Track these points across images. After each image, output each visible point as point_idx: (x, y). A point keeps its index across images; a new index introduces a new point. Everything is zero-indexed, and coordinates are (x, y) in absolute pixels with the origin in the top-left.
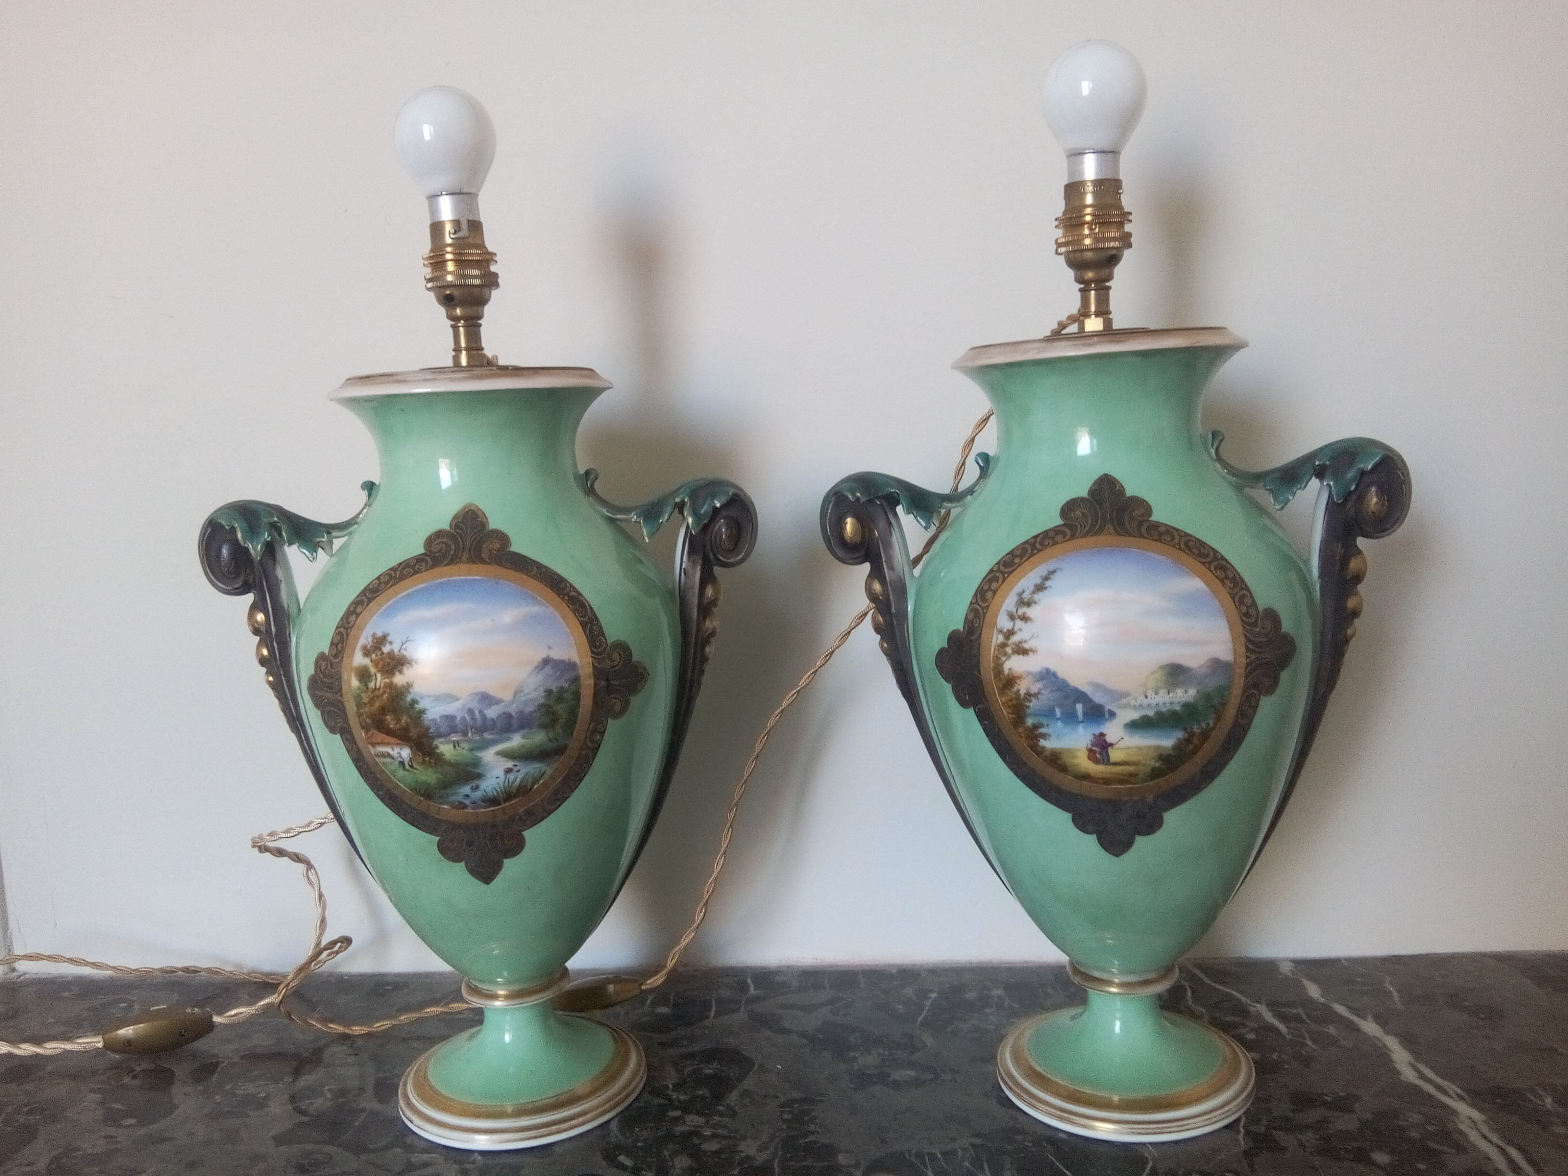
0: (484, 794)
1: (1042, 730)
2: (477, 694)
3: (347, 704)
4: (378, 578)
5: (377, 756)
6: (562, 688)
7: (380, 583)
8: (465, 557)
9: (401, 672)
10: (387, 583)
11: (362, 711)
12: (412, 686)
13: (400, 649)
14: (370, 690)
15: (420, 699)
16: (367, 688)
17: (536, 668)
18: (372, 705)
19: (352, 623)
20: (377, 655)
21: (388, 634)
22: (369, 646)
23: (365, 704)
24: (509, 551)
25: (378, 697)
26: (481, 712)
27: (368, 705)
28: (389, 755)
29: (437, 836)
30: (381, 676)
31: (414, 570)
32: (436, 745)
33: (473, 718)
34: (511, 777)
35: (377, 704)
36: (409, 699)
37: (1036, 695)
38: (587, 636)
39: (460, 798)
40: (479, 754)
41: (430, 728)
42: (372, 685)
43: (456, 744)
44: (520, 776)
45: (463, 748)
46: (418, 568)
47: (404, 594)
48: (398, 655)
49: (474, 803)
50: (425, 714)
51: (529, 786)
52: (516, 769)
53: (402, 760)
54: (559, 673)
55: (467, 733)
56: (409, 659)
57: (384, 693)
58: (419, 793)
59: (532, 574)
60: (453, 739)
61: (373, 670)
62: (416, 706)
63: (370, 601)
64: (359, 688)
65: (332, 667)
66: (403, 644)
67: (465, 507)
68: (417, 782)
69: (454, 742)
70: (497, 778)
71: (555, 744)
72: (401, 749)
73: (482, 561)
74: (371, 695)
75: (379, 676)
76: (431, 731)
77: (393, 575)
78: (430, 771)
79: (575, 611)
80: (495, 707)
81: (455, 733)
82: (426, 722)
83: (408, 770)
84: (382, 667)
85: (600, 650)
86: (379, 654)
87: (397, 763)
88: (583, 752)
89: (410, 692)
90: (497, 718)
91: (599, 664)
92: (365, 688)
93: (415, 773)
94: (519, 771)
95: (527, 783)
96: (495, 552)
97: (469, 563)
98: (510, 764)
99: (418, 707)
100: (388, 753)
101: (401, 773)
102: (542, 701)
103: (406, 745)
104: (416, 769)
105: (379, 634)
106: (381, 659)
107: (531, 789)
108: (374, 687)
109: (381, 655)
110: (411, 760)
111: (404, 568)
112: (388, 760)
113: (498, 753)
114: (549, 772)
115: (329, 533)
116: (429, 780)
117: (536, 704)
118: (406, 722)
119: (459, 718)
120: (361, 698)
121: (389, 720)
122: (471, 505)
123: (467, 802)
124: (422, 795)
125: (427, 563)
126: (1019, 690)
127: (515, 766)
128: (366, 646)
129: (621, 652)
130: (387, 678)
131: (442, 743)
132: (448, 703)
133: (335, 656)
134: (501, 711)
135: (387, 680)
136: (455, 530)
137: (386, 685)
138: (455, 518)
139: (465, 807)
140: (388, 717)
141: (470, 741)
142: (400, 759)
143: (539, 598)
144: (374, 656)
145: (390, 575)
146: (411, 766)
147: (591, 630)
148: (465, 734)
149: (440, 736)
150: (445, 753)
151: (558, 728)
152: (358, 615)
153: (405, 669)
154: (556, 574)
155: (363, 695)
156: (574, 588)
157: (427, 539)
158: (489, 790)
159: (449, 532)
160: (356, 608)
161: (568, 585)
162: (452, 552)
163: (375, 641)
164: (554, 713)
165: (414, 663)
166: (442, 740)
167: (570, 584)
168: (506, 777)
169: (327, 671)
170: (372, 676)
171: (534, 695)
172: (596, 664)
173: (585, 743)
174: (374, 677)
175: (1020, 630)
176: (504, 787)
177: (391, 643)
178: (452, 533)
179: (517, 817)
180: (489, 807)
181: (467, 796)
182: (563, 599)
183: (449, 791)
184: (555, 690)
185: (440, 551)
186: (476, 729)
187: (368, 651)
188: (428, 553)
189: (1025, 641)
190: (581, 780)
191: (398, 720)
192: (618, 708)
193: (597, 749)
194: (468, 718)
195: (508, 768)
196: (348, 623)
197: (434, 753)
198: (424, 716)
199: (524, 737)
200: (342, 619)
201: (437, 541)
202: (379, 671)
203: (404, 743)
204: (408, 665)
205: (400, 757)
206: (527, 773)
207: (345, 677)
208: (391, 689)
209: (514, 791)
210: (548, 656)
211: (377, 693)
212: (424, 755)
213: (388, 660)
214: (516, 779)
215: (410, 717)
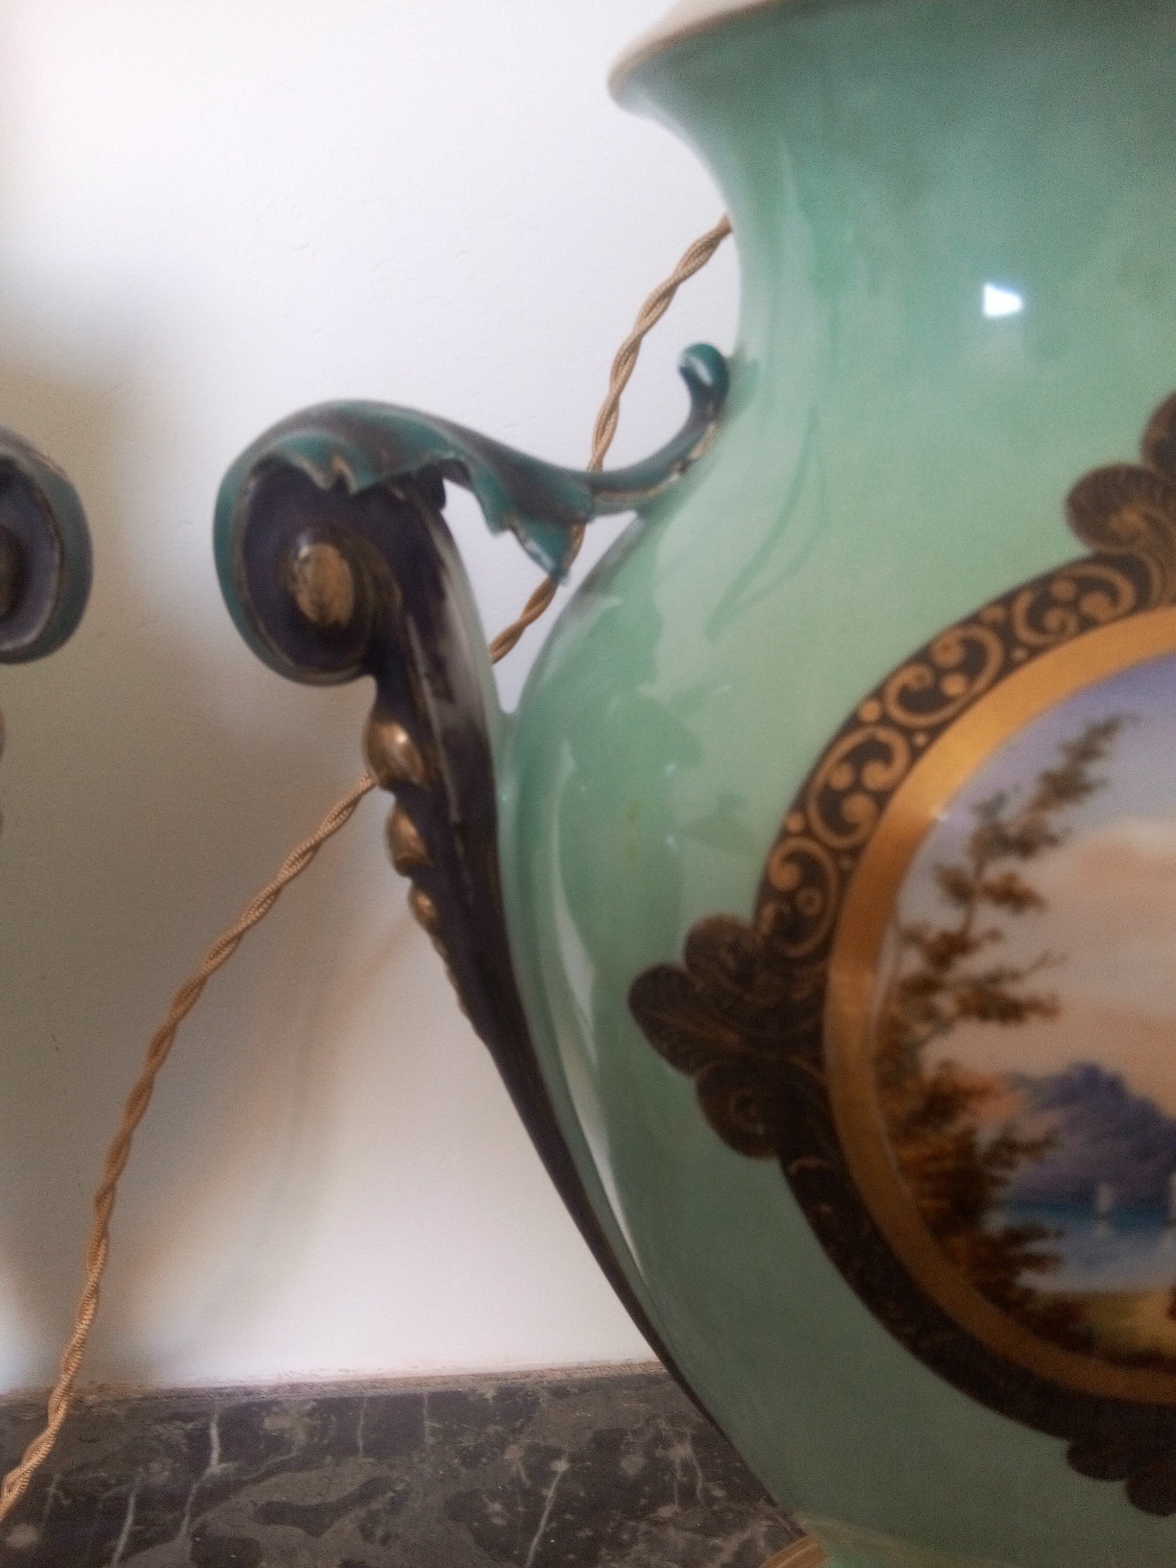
1: (1037, 1247)
37: (1034, 1148)
126: (970, 1132)
175: (995, 936)
189: (1015, 976)
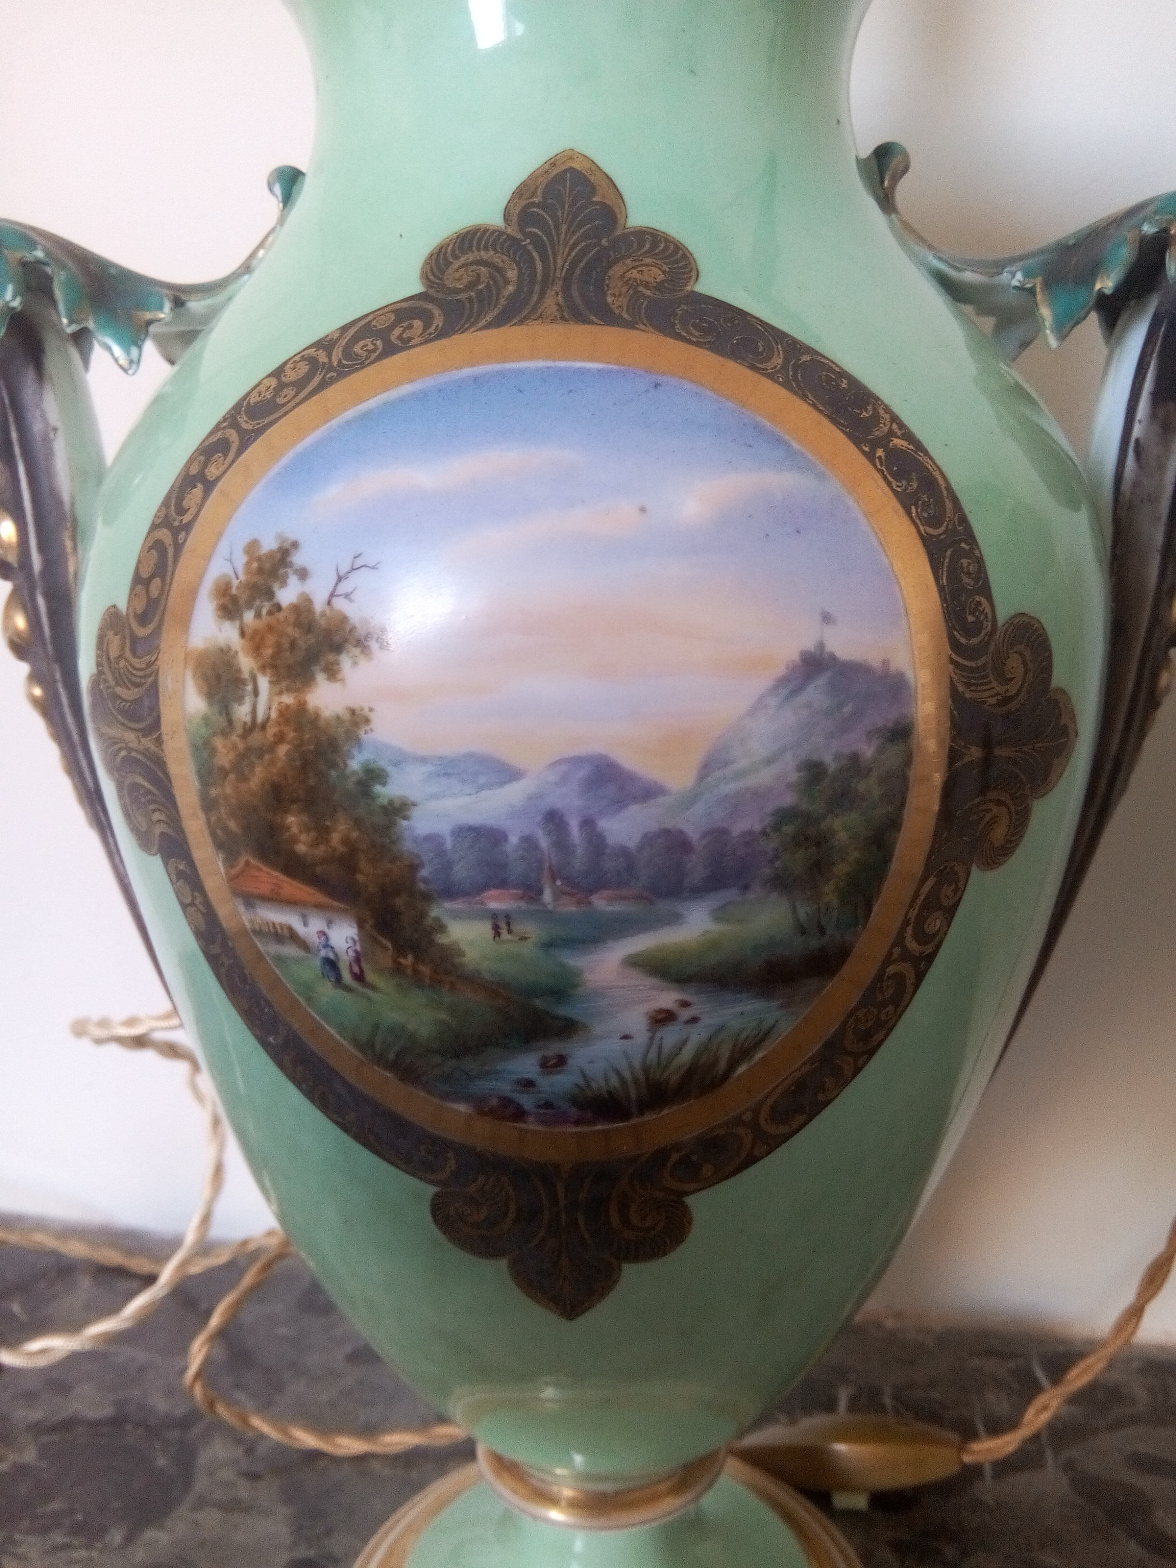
0: (581, 1081)
2: (577, 761)
3: (174, 769)
4: (278, 373)
5: (259, 933)
6: (855, 758)
7: (281, 386)
8: (551, 302)
9: (332, 673)
10: (300, 384)
11: (214, 792)
12: (367, 721)
13: (333, 595)
14: (240, 731)
15: (390, 769)
16: (230, 722)
17: (782, 682)
18: (243, 778)
19: (193, 511)
20: (258, 615)
21: (295, 545)
22: (235, 583)
23: (224, 773)
24: (693, 292)
25: (261, 752)
26: (588, 824)
27: (232, 776)
28: (293, 937)
29: (432, 1182)
30: (271, 682)
31: (387, 341)
32: (437, 919)
33: (562, 843)
34: (670, 1036)
35: (258, 776)
36: (355, 764)
38: (941, 589)
39: (505, 1088)
40: (574, 961)
41: (421, 865)
42: (242, 712)
43: (503, 925)
44: (697, 1036)
45: (523, 939)
46: (400, 338)
47: (350, 414)
48: (323, 614)
49: (548, 1105)
50: (406, 818)
51: (722, 1064)
52: (685, 1014)
53: (331, 956)
54: (847, 709)
55: (540, 892)
56: (361, 632)
57: (280, 738)
58: (380, 1060)
59: (769, 366)
60: (494, 905)
61: (246, 663)
62: (378, 789)
63: (247, 439)
64: (206, 719)
65: (134, 651)
66: (340, 579)
67: (553, 163)
68: (376, 1027)
69: (494, 916)
70: (626, 1037)
71: (814, 943)
72: (330, 923)
73: (608, 317)
74: (241, 746)
75: (264, 683)
76: (424, 873)
77: (322, 358)
78: (418, 999)
79: (907, 501)
80: (634, 810)
81: (497, 887)
82: (407, 845)
83: (348, 989)
84: (275, 656)
85: (975, 641)
86: (264, 612)
87: (317, 963)
88: (891, 969)
89: (358, 742)
90: (640, 849)
91: (968, 685)
92: (222, 721)
93: (369, 999)
94: (694, 1020)
95: (717, 1059)
96: (648, 293)
97: (563, 318)
98: (668, 999)
99: (386, 792)
100: (291, 929)
101: (327, 992)
102: (788, 800)
103: (344, 911)
104: (373, 987)
105: (269, 545)
106: (270, 628)
107: (726, 1076)
108: (248, 719)
109: (270, 613)
110: (358, 959)
111: (356, 339)
112: (290, 950)
113: (634, 962)
114: (786, 1027)
115: (178, 303)
116: (412, 1026)
117: (770, 808)
118: (346, 841)
119: (514, 839)
120: (213, 751)
121: (295, 829)
122: (570, 155)
123: (527, 1101)
124: (392, 1066)
125: (427, 318)
127: (685, 1004)
128: (228, 586)
129: (1028, 655)
130: (288, 690)
131: (456, 915)
132: (482, 788)
133: (143, 619)
134: (653, 826)
135: (288, 699)
136: (521, 230)
137: (285, 714)
138: (520, 192)
139: (519, 1114)
140: (291, 819)
141: (546, 916)
142: (323, 953)
143: (795, 445)
144: (249, 616)
145: (312, 361)
146: (359, 977)
147: (954, 573)
148: (532, 892)
149: (450, 892)
150: (464, 947)
151: (829, 893)
152: (209, 486)
153: (345, 662)
154: (843, 374)
155: (218, 743)
156: (902, 425)
157: (431, 255)
158: (596, 1071)
159: (502, 233)
160: (205, 465)
161: (882, 412)
162: (511, 288)
163: (255, 565)
164: (821, 841)
165: (374, 645)
166: (458, 905)
167: (888, 410)
168: (652, 1039)
169: (122, 663)
170: (243, 682)
171: (764, 777)
172: (961, 689)
173: (899, 940)
174: (249, 688)
176: (646, 1070)
177: (303, 574)
178: (510, 237)
179: (675, 1157)
180: (592, 1123)
181: (528, 1084)
182: (870, 457)
183: (470, 1065)
184: (832, 766)
185: (471, 286)
186: (567, 880)
187: (234, 600)
188: (431, 292)
190: (871, 1053)
191: (322, 833)
192: (999, 833)
193: (930, 958)
194: (544, 843)
195: (660, 1011)
196: (181, 511)
197: (431, 943)
198: (404, 823)
199: (719, 915)
200: (166, 503)
201: (462, 260)
202: (263, 668)
203: (336, 904)
204: (357, 651)
205: (327, 946)
206: (721, 1028)
207: (167, 683)
208: (299, 728)
209: (675, 1079)
210: (821, 646)
211: (256, 738)
212: (400, 949)
213: (290, 630)
214: (684, 1042)
215: (358, 822)
